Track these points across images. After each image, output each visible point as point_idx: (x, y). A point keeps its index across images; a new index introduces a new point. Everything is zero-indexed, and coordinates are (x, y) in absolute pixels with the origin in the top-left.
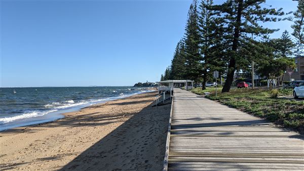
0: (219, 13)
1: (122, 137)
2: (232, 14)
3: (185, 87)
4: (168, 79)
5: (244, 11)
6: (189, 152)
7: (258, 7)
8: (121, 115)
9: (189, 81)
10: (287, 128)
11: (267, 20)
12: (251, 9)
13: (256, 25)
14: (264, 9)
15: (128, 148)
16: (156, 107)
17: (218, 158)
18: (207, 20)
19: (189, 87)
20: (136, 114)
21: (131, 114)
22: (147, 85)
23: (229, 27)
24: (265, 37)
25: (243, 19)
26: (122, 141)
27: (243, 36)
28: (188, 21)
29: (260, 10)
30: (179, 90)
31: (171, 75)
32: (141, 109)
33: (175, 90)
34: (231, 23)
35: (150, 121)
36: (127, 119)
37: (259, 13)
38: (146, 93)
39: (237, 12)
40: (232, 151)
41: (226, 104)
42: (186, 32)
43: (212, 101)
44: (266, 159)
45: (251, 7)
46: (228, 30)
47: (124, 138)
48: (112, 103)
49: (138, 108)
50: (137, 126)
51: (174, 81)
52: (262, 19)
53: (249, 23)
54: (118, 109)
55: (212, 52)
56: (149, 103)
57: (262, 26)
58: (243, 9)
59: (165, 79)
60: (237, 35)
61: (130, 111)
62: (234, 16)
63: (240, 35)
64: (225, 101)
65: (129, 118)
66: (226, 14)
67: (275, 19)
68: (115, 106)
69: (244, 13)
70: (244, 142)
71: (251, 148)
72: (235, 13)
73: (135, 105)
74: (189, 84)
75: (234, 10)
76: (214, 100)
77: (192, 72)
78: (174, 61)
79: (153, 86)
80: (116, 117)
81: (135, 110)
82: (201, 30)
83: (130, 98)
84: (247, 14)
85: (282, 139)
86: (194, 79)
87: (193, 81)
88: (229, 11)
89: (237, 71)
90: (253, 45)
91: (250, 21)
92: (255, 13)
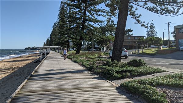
0: (74, 8)
1: (5, 83)
2: (81, 10)
3: (57, 51)
4: (48, 46)
5: (88, 9)
6: (32, 90)
7: (95, 8)
8: (10, 69)
9: (59, 47)
10: (95, 73)
11: (99, 15)
12: (92, 8)
13: (94, 17)
14: (98, 9)
15: (6, 90)
16: (35, 63)
17: (46, 92)
18: (70, 12)
19: (60, 51)
20: (20, 68)
21: (17, 68)
22: (34, 49)
23: (80, 17)
24: (98, 24)
25: (87, 14)
26: (4, 86)
27: (87, 23)
28: (60, 11)
29: (96, 9)
30: (54, 52)
31: (49, 43)
32: (25, 64)
33: (51, 52)
34: (81, 15)
35: (28, 72)
36: (13, 72)
37: (95, 11)
38: (32, 54)
39: (84, 9)
40: (57, 88)
41: (74, 61)
42: (58, 17)
43: (68, 59)
44: (72, 91)
45: (91, 7)
46: (79, 19)
47: (6, 84)
48: (5, 61)
49: (23, 64)
50: (17, 76)
51: (50, 47)
52: (97, 15)
53: (91, 16)
54: (8, 65)
55: (70, 31)
56: (31, 61)
57: (97, 18)
58: (88, 8)
59: (46, 46)
60: (84, 22)
61: (16, 66)
62: (82, 11)
63: (86, 22)
64: (74, 59)
65: (14, 71)
66: (78, 9)
67: (103, 15)
68: (7, 63)
69: (88, 10)
70: (68, 82)
71: (69, 85)
72: (83, 10)
73: (22, 62)
74: (60, 49)
75: (82, 8)
76: (69, 58)
77: (61, 42)
78: (51, 34)
79: (38, 49)
80: (5, 71)
81: (20, 65)
82: (66, 17)
83: (20, 57)
84: (90, 11)
85: (88, 79)
86: (62, 46)
87: (62, 47)
88: (80, 8)
89: (88, 42)
90: (92, 28)
91: (91, 14)
92: (94, 11)
